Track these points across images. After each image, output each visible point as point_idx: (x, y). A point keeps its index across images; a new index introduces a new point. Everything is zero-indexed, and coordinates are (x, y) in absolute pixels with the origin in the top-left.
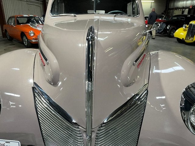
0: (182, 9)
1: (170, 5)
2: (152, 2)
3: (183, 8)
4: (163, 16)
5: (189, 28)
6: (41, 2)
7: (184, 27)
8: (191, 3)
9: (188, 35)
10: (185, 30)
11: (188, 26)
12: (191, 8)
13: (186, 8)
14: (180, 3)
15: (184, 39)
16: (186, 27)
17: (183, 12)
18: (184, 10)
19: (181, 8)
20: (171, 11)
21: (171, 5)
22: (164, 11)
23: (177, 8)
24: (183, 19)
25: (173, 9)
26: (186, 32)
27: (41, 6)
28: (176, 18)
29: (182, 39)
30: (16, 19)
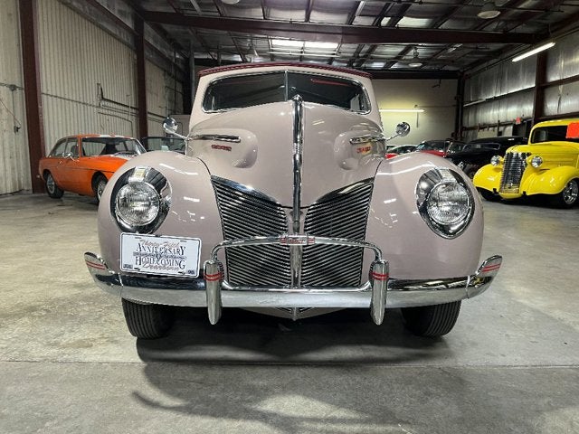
0: (496, 128)
1: (465, 118)
2: (418, 114)
3: (500, 124)
4: (448, 144)
5: (507, 164)
6: (134, 111)
7: (493, 163)
8: (518, 112)
9: (505, 181)
10: (497, 170)
11: (502, 159)
12: (518, 123)
13: (506, 124)
14: (491, 112)
15: (497, 191)
16: (498, 162)
17: (500, 133)
18: (501, 129)
19: (494, 126)
20: (471, 133)
21: (470, 120)
22: (452, 135)
23: (484, 124)
24: (497, 146)
25: (473, 128)
26: (500, 175)
27: (133, 119)
28: (478, 146)
29: (492, 190)
30: (79, 144)
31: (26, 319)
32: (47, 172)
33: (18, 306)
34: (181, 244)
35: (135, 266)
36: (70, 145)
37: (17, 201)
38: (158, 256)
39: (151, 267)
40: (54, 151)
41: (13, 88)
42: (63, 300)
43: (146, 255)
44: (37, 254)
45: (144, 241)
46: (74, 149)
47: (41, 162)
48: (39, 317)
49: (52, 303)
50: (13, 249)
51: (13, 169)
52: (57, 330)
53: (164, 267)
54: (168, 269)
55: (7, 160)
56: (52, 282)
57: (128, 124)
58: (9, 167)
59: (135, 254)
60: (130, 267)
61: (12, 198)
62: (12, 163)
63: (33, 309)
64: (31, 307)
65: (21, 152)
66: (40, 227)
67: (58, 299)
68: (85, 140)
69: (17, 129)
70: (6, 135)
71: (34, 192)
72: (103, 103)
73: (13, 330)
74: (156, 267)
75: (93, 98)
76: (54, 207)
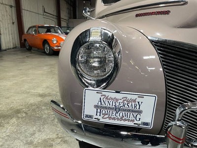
27: (56, 20)
30: (37, 28)
31: (14, 120)
32: (25, 40)
33: (11, 109)
34: (139, 100)
35: (95, 116)
36: (34, 29)
37: (14, 51)
38: (117, 109)
39: (110, 118)
40: (28, 31)
41: (11, 6)
42: (34, 105)
43: (106, 108)
44: (21, 76)
45: (105, 95)
46: (35, 31)
47: (23, 36)
48: (22, 118)
49: (28, 107)
50: (11, 73)
51: (13, 39)
52: (31, 130)
53: (121, 119)
54: (125, 120)
55: (11, 35)
56: (29, 93)
57: (54, 22)
58: (11, 38)
59: (96, 106)
60: (91, 117)
61: (13, 50)
62: (12, 36)
63: (18, 111)
64: (18, 110)
65: (16, 32)
66: (23, 63)
67: (31, 105)
68: (39, 27)
69: (13, 23)
70: (9, 25)
71: (21, 48)
72: (45, 14)
73: (7, 129)
74: (114, 119)
75: (41, 12)
76: (28, 54)
